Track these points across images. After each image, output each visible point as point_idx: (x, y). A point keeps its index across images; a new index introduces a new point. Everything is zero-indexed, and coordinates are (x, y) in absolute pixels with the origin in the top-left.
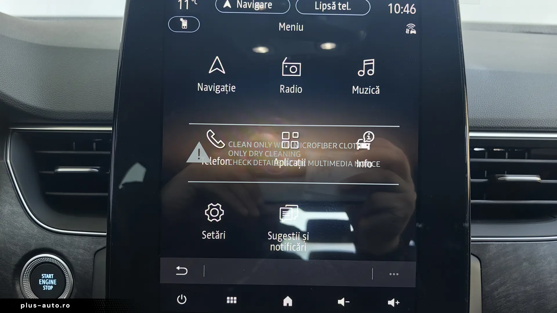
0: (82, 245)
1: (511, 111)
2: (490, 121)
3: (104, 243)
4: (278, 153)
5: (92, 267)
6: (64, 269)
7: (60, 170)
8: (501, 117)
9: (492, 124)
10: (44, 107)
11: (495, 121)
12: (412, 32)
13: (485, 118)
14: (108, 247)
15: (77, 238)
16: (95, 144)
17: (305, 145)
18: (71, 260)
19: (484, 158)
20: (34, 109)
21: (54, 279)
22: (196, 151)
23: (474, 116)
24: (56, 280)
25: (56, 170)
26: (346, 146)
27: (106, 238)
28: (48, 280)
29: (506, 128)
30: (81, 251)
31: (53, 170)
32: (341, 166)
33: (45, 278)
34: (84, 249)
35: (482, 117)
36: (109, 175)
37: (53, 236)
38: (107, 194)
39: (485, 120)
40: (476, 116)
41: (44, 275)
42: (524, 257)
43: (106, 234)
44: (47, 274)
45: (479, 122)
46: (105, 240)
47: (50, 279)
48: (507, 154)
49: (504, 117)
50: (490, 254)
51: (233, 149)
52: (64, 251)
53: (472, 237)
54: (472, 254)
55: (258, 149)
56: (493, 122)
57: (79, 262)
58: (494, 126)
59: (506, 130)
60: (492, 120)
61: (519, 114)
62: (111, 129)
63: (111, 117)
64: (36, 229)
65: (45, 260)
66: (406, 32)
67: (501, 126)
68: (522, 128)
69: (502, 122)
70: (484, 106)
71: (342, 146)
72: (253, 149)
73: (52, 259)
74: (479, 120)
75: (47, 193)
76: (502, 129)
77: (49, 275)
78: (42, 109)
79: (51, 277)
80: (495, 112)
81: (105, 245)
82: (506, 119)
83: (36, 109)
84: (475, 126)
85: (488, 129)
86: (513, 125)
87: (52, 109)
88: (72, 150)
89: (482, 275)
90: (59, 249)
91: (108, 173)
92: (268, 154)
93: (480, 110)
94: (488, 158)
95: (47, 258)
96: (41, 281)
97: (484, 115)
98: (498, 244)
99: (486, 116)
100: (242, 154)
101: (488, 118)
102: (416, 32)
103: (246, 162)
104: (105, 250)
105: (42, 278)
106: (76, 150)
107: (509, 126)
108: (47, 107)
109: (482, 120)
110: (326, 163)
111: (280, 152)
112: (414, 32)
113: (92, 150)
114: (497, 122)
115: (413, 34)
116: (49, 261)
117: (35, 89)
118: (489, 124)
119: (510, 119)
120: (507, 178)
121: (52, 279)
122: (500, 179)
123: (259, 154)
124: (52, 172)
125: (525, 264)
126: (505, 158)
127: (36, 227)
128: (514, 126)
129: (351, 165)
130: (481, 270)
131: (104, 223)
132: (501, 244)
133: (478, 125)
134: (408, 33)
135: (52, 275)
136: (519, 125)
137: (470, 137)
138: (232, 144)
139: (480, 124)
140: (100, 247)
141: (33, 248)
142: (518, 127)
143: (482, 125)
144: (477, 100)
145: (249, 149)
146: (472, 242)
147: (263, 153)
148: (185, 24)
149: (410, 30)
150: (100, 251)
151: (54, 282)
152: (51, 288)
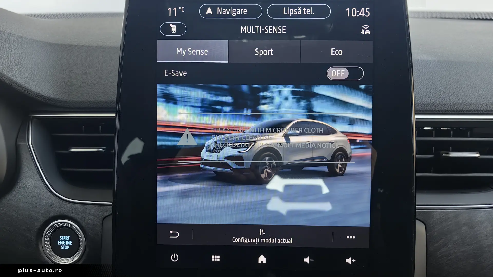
0: (93, 213)
1: (455, 96)
2: (437, 105)
3: (110, 211)
4: (253, 137)
5: (101, 230)
6: (78, 232)
7: (73, 150)
8: (446, 101)
9: (439, 108)
10: (58, 97)
11: (441, 105)
12: (366, 32)
13: (432, 102)
14: (114, 213)
15: (88, 207)
16: (101, 127)
17: (276, 130)
18: (84, 225)
19: (432, 137)
20: (50, 100)
21: (70, 240)
22: (184, 135)
23: (422, 101)
24: (71, 241)
26: (310, 131)
27: (112, 207)
28: (65, 241)
29: (450, 111)
30: (92, 217)
31: (68, 150)
32: (306, 147)
33: (63, 239)
34: (94, 216)
35: (430, 102)
36: (113, 154)
37: (68, 205)
38: (112, 170)
39: (432, 104)
40: (424, 101)
41: (62, 237)
42: (463, 223)
43: (112, 203)
44: (64, 236)
45: (427, 106)
46: (111, 208)
47: (67, 240)
48: (452, 132)
49: (449, 101)
50: (434, 220)
52: (78, 217)
53: (417, 205)
54: (417, 219)
56: (439, 106)
57: (90, 227)
58: (440, 110)
59: (451, 112)
60: (439, 104)
61: (462, 99)
62: (114, 115)
63: (114, 105)
64: (55, 199)
65: (62, 225)
66: (362, 32)
67: (446, 109)
68: (464, 111)
69: (447, 106)
70: (431, 92)
71: (307, 130)
73: (68, 224)
74: (427, 104)
75: (63, 169)
76: (447, 112)
77: (66, 237)
78: (56, 99)
79: (68, 238)
80: (441, 97)
81: (111, 212)
82: (450, 104)
83: (52, 99)
84: (423, 109)
85: (435, 112)
86: (456, 108)
87: (65, 99)
88: (82, 132)
89: (427, 237)
90: (73, 215)
91: (113, 152)
92: (244, 138)
93: (428, 96)
94: (436, 137)
95: (64, 223)
96: (59, 242)
97: (432, 100)
98: (442, 211)
99: (433, 100)
101: (435, 103)
102: (371, 32)
103: (226, 145)
104: (111, 217)
105: (60, 239)
106: (85, 133)
107: (453, 109)
108: (61, 97)
109: (430, 104)
110: (294, 145)
111: (255, 136)
112: (369, 32)
113: (98, 132)
114: (443, 106)
115: (368, 34)
116: (65, 226)
117: (50, 82)
118: (435, 108)
119: (454, 103)
120: (450, 155)
121: (68, 240)
122: (444, 155)
124: (67, 152)
125: (464, 228)
126: (450, 137)
127: (55, 198)
128: (458, 109)
129: (315, 146)
130: (426, 233)
131: (110, 193)
132: (444, 211)
133: (426, 109)
134: (363, 33)
135: (69, 237)
136: (462, 109)
137: (417, 119)
138: (214, 130)
139: (428, 108)
140: (107, 214)
141: (52, 215)
142: (461, 111)
143: (429, 109)
144: (426, 87)
146: (417, 209)
147: (241, 138)
148: (174, 29)
149: (365, 30)
150: (107, 218)
151: (70, 243)
152: (68, 247)
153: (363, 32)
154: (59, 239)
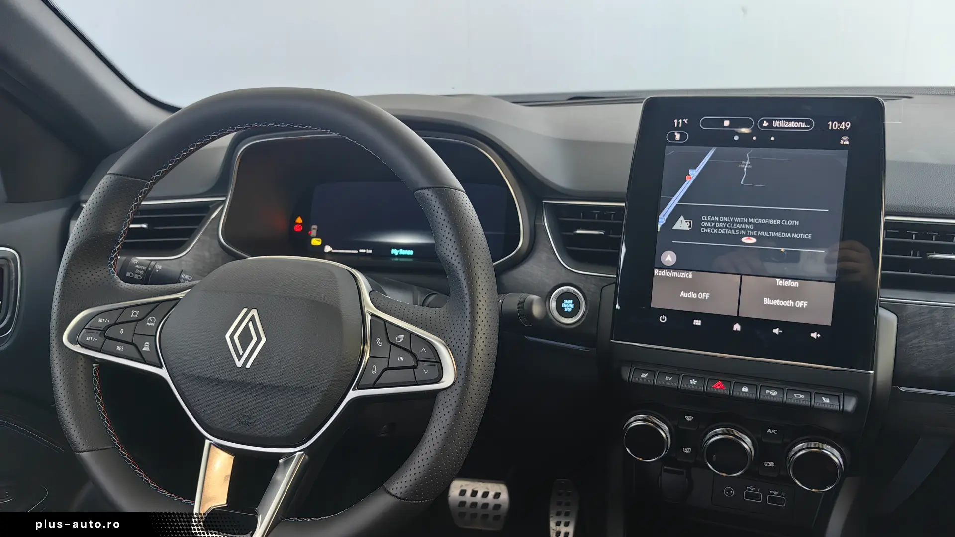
0: (594, 282)
4: (736, 225)
5: (600, 297)
6: (579, 297)
7: (578, 232)
12: (845, 143)
15: (590, 278)
16: (596, 215)
17: (757, 221)
18: (585, 292)
21: (572, 303)
22: (679, 221)
24: (574, 305)
25: (574, 232)
26: (787, 223)
28: (568, 304)
30: (592, 286)
32: (782, 236)
34: (595, 285)
37: (572, 274)
41: (566, 301)
44: (568, 300)
47: (570, 304)
48: (934, 236)
51: (705, 221)
52: (581, 286)
54: (880, 306)
55: (723, 222)
57: (590, 293)
62: (623, 204)
63: (625, 196)
65: (567, 291)
71: (784, 222)
72: (719, 222)
73: (572, 291)
75: (567, 247)
88: (581, 218)
89: (898, 328)
92: (730, 225)
95: (569, 290)
96: (563, 305)
100: (711, 225)
102: (849, 143)
103: (713, 231)
106: (584, 218)
110: (772, 234)
111: (738, 225)
112: (847, 143)
113: (595, 218)
115: (846, 144)
116: (570, 292)
120: (935, 256)
122: (930, 256)
123: (723, 225)
124: (572, 234)
125: (938, 323)
129: (790, 236)
130: (898, 325)
132: (917, 306)
134: (842, 144)
135: (572, 301)
137: (886, 220)
138: (704, 218)
141: (559, 282)
145: (716, 222)
147: (726, 226)
148: (678, 136)
149: (844, 141)
150: (605, 288)
151: (572, 306)
152: (570, 310)
153: (842, 142)
154: (563, 302)
